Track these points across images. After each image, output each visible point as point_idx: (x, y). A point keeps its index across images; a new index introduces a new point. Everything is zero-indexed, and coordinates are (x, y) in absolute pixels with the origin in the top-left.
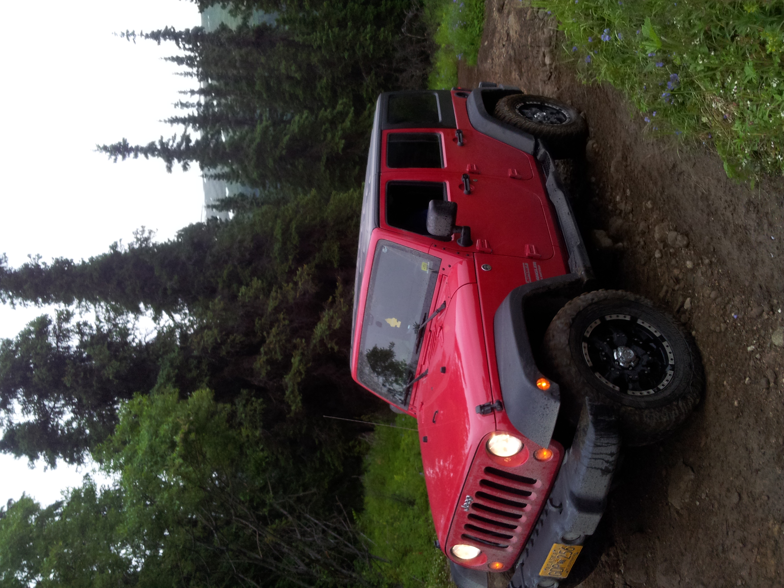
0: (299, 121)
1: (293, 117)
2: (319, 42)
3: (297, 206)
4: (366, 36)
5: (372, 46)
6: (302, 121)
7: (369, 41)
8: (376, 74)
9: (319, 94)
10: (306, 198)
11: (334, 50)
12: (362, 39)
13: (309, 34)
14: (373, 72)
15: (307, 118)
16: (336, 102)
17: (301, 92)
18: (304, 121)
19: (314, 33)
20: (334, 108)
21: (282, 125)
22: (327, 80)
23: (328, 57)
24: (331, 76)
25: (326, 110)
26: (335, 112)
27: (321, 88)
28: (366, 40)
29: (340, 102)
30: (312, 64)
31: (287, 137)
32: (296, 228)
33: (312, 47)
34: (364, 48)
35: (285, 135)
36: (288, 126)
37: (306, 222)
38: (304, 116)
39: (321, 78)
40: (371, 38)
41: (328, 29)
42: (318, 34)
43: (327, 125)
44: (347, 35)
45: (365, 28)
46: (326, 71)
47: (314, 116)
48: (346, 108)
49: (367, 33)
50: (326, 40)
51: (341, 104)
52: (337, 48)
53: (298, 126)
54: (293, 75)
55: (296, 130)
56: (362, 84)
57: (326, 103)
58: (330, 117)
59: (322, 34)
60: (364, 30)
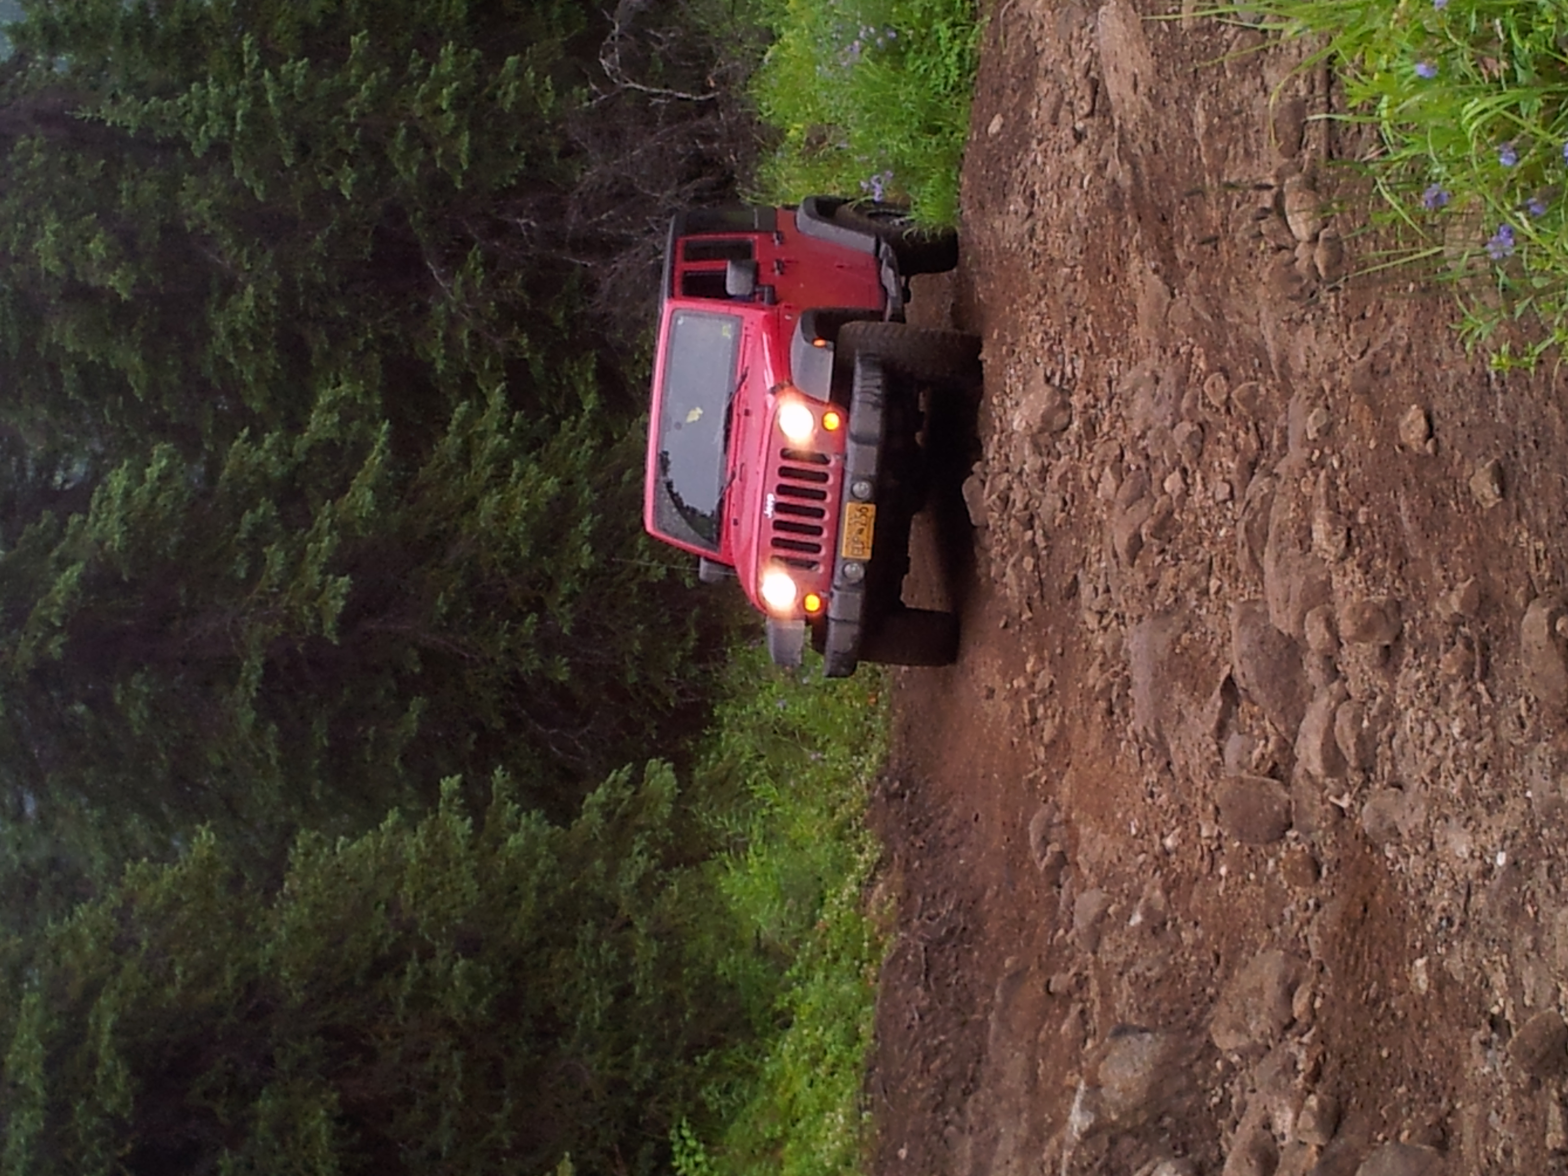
0: (127, 494)
1: (96, 476)
2: (215, 128)
3: (123, 914)
4: (435, 92)
5: (465, 138)
6: (141, 494)
7: (451, 118)
8: (489, 264)
9: (222, 364)
10: (169, 873)
11: (288, 162)
12: (418, 110)
13: (166, 92)
14: (475, 256)
15: (165, 477)
16: (307, 402)
17: (137, 360)
18: (155, 493)
19: (194, 86)
20: (295, 426)
21: (47, 516)
22: (259, 297)
23: (260, 196)
24: (276, 279)
25: (255, 438)
26: (302, 443)
27: (233, 334)
28: (439, 111)
29: (324, 398)
30: (189, 225)
31: (73, 573)
32: (114, 1031)
33: (186, 146)
34: (428, 148)
35: (63, 563)
36: (75, 519)
37: (171, 992)
38: (152, 472)
39: (230, 287)
40: (459, 102)
41: (261, 66)
42: (214, 91)
43: (265, 507)
44: (351, 92)
45: (433, 58)
46: (250, 258)
47: (200, 469)
48: (356, 425)
49: (443, 81)
50: (248, 119)
51: (330, 408)
52: (303, 150)
53: (123, 520)
54: (94, 282)
55: (117, 540)
56: (423, 309)
57: (257, 406)
58: (277, 470)
59: (231, 89)
60: (427, 67)
